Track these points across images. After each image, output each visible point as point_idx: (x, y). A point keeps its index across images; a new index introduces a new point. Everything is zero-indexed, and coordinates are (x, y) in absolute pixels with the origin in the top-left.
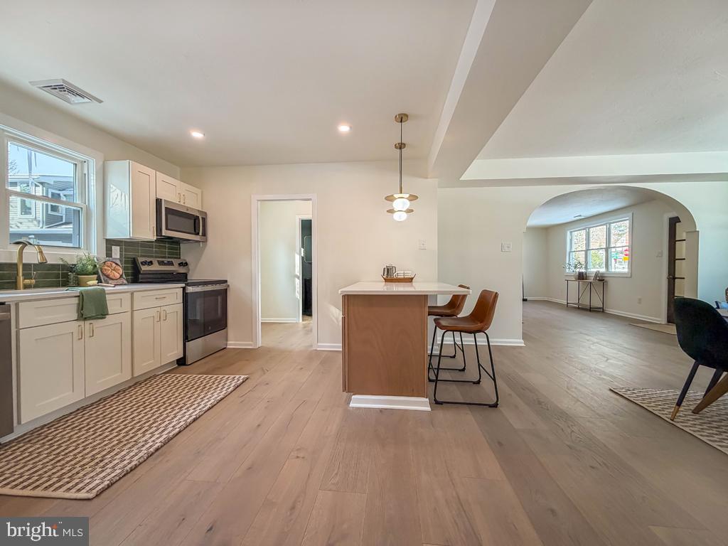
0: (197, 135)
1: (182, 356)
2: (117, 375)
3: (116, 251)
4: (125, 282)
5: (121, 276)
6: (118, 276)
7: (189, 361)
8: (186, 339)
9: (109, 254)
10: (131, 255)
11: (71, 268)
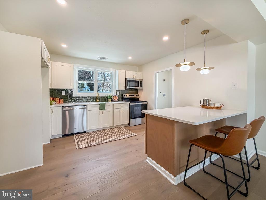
0: (130, 58)
1: (129, 123)
2: (109, 124)
3: (118, 93)
4: (118, 101)
5: (117, 99)
6: (116, 99)
7: (131, 125)
8: (131, 118)
9: (117, 94)
10: (122, 93)
11: (107, 97)
